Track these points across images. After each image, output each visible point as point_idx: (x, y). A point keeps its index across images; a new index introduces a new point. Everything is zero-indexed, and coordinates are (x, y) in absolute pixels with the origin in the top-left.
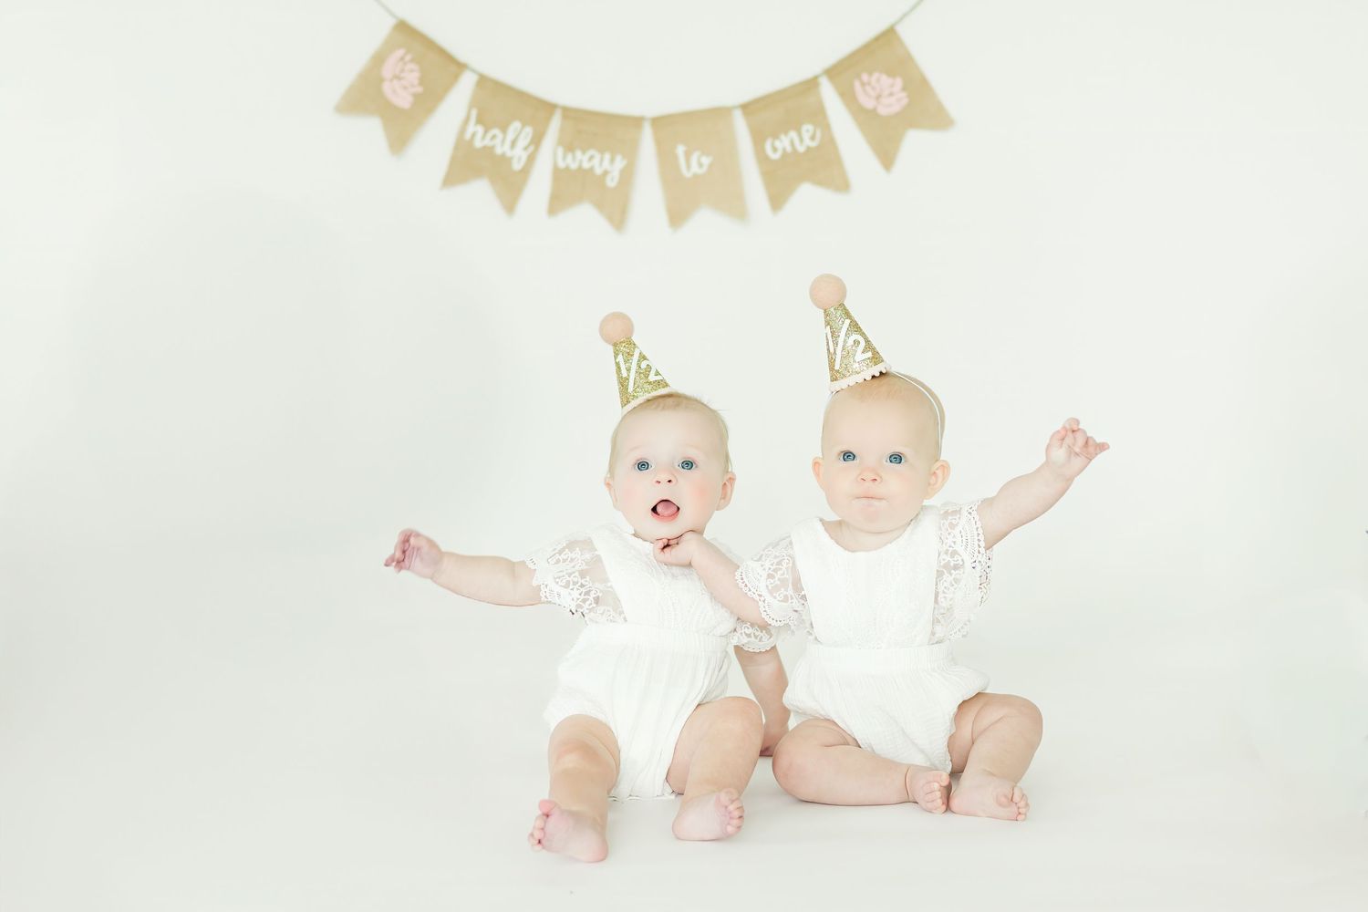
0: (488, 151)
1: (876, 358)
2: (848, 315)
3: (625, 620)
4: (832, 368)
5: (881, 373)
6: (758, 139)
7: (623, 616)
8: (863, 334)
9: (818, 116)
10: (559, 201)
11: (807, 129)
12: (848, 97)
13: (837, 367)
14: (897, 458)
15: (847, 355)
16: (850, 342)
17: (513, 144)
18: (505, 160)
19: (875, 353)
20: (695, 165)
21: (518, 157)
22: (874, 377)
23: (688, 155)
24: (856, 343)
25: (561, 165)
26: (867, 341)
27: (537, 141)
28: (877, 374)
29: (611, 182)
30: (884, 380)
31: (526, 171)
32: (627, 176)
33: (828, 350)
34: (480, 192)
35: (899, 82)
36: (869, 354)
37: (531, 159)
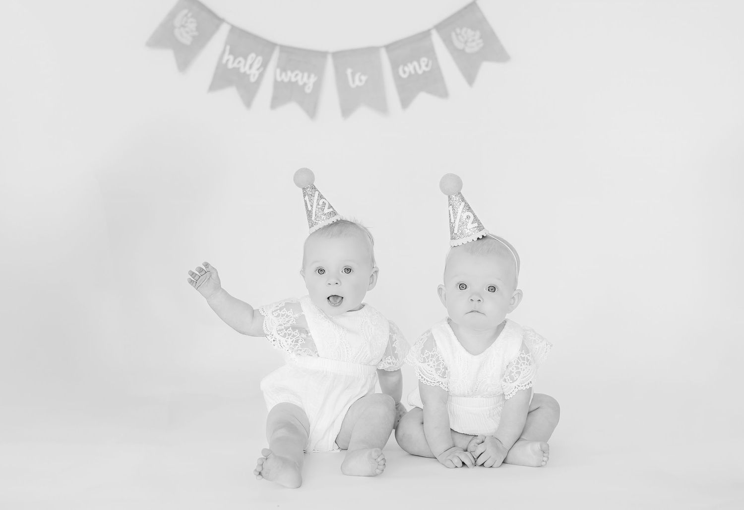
0: (236, 70)
1: (480, 227)
2: (463, 200)
3: (318, 356)
4: (452, 231)
5: (483, 236)
6: (395, 66)
7: (317, 353)
8: (472, 212)
9: (430, 53)
10: (277, 101)
11: (424, 60)
12: (448, 42)
13: (456, 231)
14: (492, 289)
15: (463, 224)
16: (465, 217)
17: (251, 67)
18: (246, 76)
19: (479, 223)
20: (358, 81)
21: (254, 74)
22: (478, 239)
23: (353, 74)
24: (468, 217)
25: (279, 79)
26: (475, 216)
27: (265, 65)
28: (481, 237)
29: (308, 90)
30: (485, 241)
31: (258, 82)
32: (318, 86)
33: (450, 220)
34: (231, 94)
35: (478, 34)
36: (476, 225)
37: (261, 75)
